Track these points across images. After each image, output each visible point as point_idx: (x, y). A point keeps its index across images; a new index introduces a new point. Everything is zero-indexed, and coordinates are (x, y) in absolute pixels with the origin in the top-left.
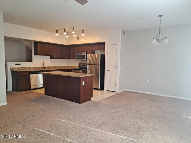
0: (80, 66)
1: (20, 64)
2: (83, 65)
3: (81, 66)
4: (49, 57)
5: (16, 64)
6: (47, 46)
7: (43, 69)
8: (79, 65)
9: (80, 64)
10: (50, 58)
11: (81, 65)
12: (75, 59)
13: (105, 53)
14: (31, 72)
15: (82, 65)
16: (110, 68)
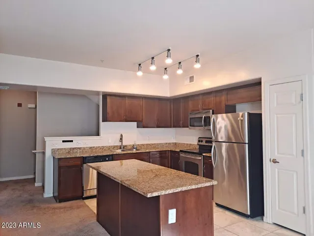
0: (200, 143)
1: (72, 141)
2: (207, 142)
3: (204, 143)
4: (135, 124)
5: (63, 141)
6: (127, 101)
7: (119, 151)
8: (199, 141)
9: (201, 139)
10: (138, 127)
11: (202, 141)
12: (188, 127)
13: (261, 109)
14: (86, 157)
15: (204, 140)
16: (278, 153)
